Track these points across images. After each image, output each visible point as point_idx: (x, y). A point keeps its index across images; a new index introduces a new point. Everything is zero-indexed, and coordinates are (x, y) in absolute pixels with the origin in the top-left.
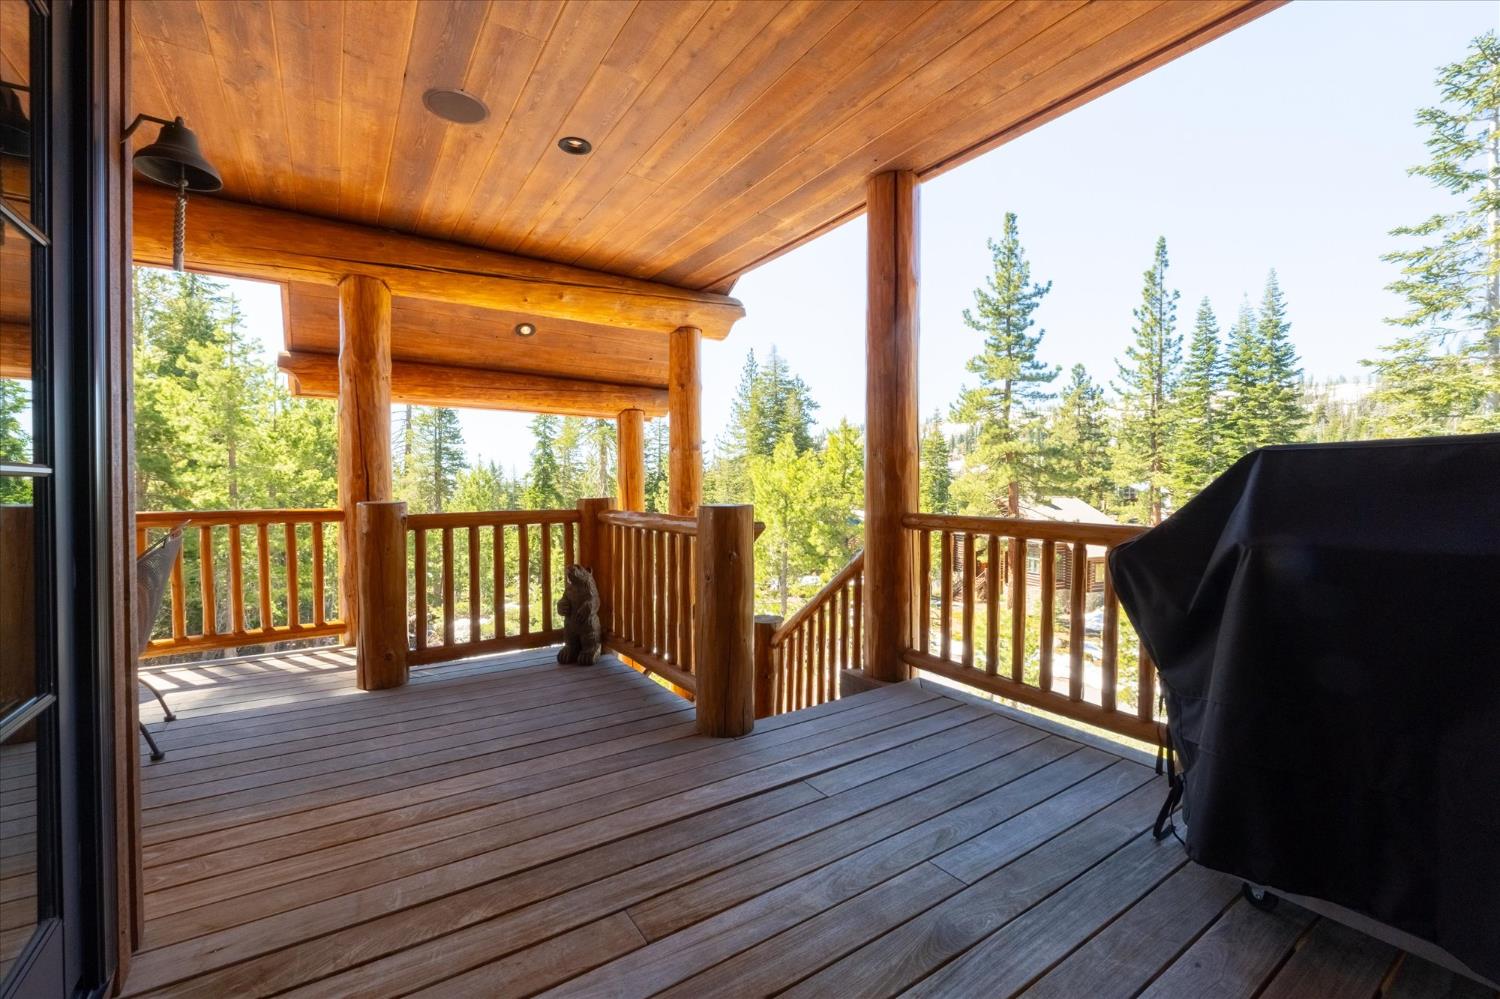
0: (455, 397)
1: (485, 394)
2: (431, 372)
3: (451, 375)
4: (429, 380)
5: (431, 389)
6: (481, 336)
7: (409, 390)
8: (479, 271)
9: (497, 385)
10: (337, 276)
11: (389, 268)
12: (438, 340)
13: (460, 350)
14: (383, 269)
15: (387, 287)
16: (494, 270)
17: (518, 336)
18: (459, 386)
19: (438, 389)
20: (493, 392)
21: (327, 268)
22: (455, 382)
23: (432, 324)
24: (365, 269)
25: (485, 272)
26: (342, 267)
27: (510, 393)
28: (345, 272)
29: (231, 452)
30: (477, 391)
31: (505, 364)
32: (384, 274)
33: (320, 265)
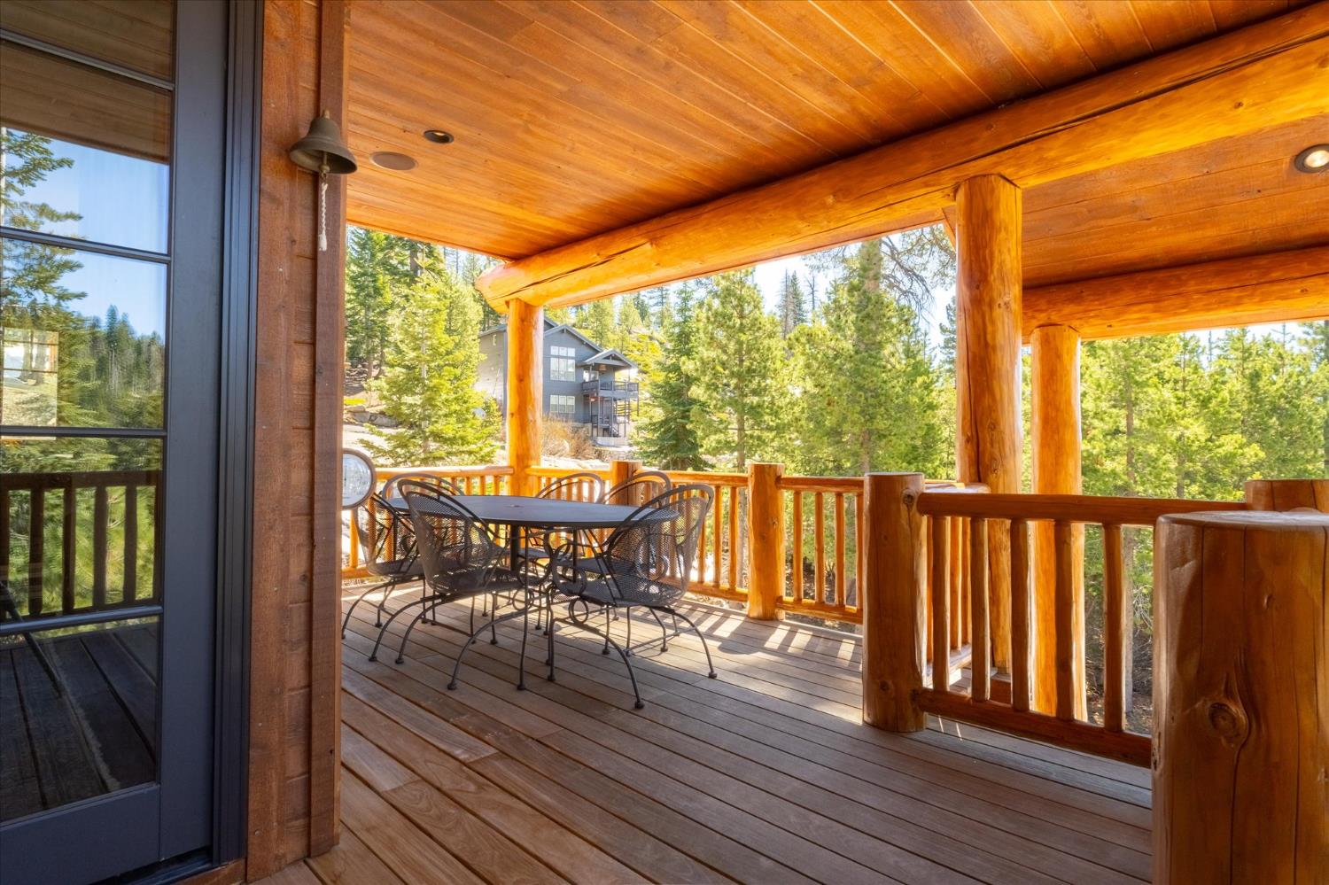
0: (1193, 311)
1: (1251, 295)
2: (1151, 281)
3: (1184, 278)
4: (1148, 292)
5: (1150, 306)
6: (1226, 200)
7: (1118, 314)
8: (1137, 94)
9: (1275, 275)
10: (947, 191)
11: (1001, 154)
12: (1154, 229)
13: (1199, 234)
14: (993, 158)
15: (1011, 182)
16: (1165, 82)
17: (1304, 176)
18: (1198, 292)
19: (1162, 304)
20: (1266, 288)
21: (934, 185)
22: (1192, 286)
23: (1133, 209)
24: (973, 168)
25: (1144, 92)
26: (948, 178)
27: (1308, 283)
28: (954, 182)
29: (1129, 418)
30: (1234, 294)
31: (1296, 234)
32: (996, 164)
33: (926, 185)
